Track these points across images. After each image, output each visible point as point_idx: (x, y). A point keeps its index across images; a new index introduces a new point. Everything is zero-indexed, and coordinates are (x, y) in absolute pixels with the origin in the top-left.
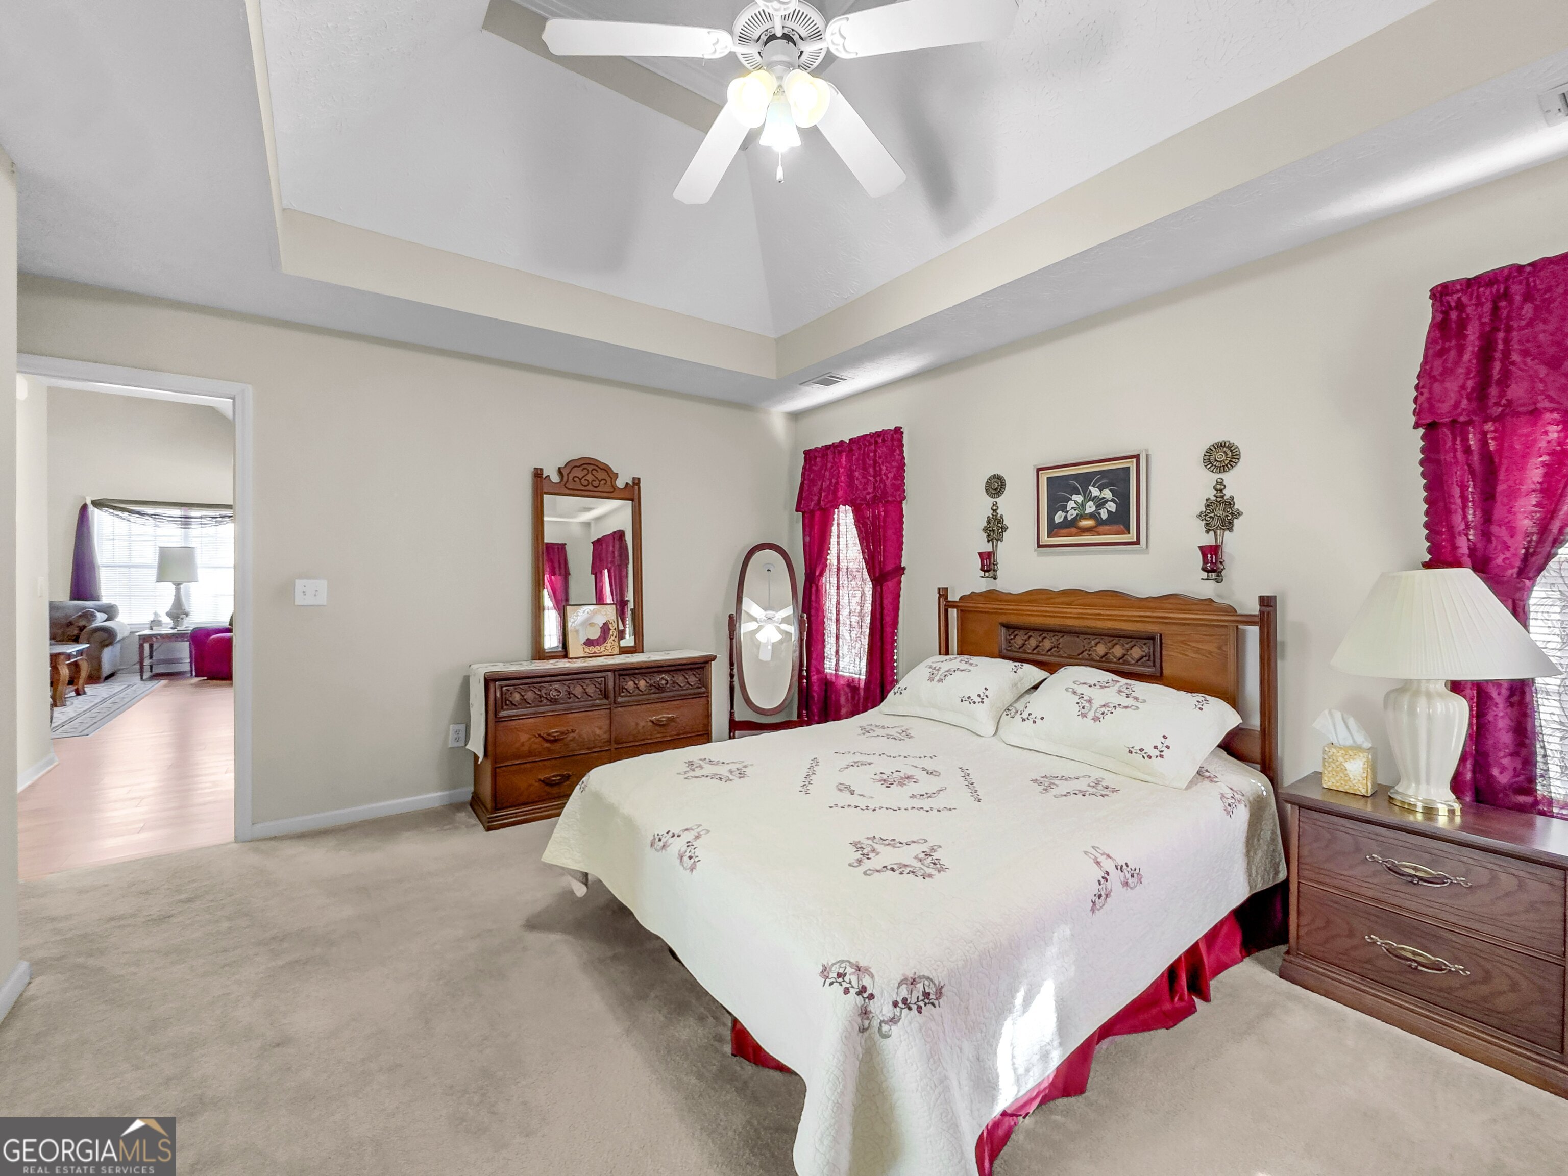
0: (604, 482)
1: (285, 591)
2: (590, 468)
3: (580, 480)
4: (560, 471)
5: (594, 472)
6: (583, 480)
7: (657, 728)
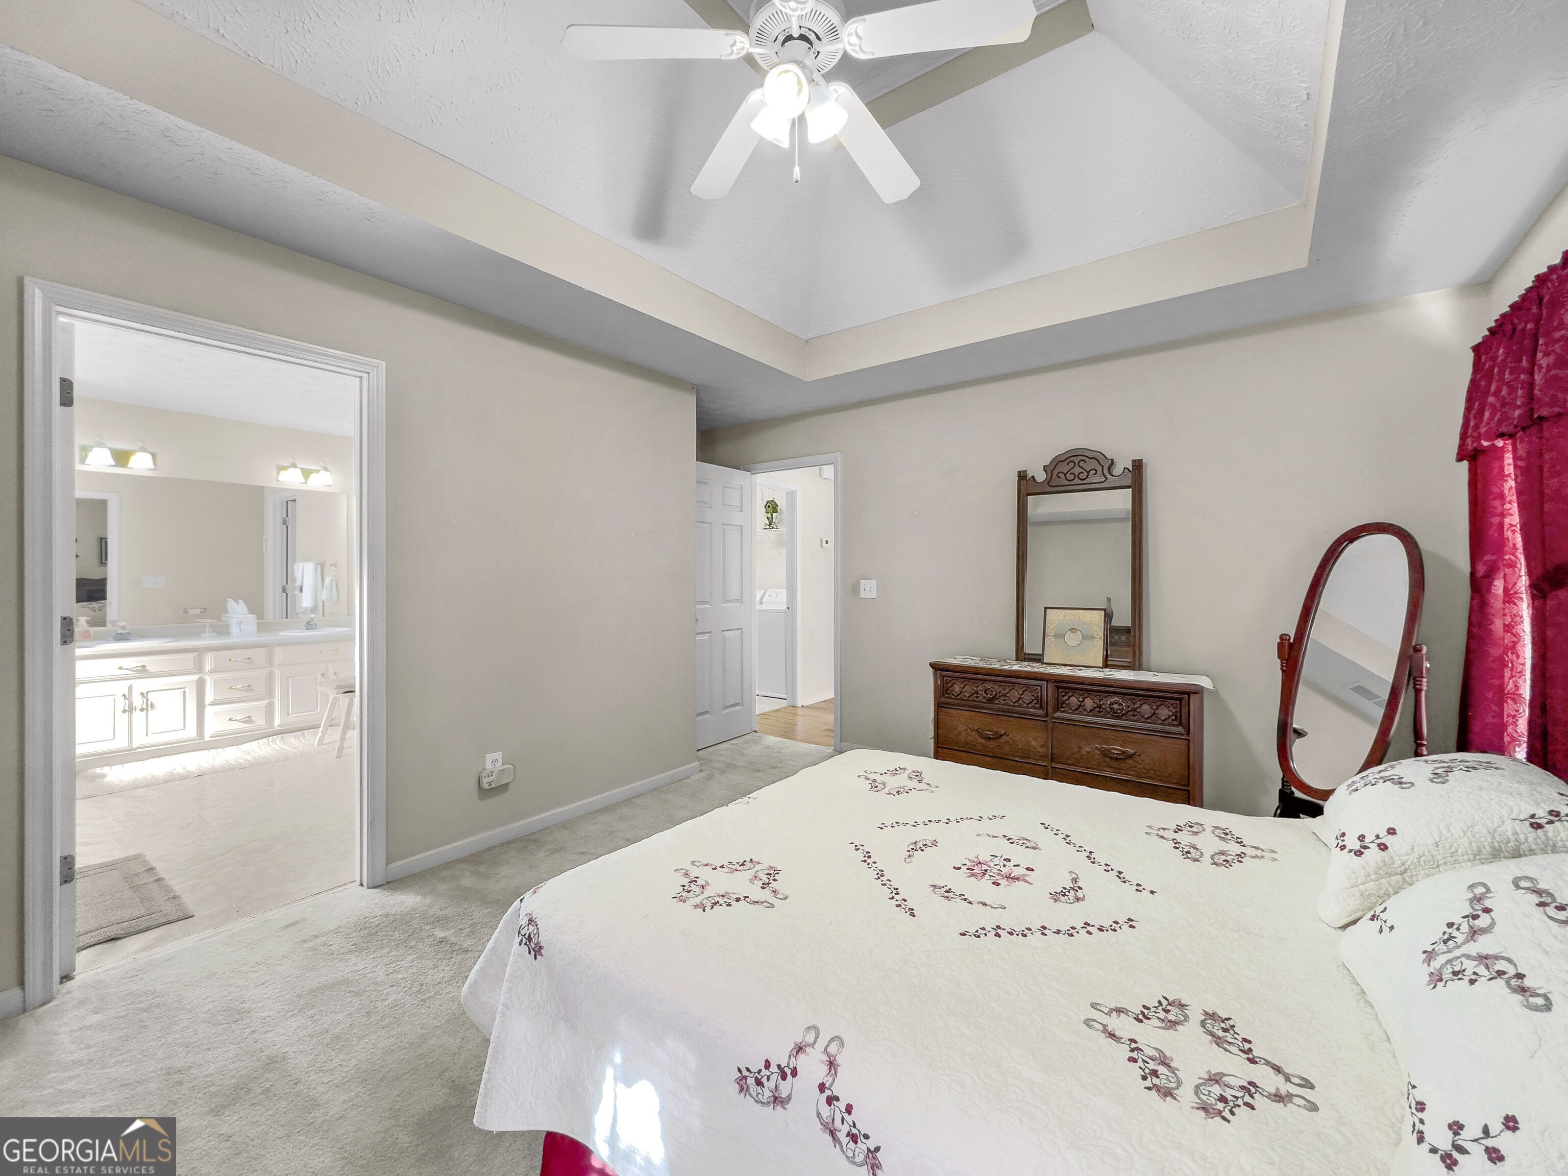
0: (1094, 472)
1: (855, 588)
2: (1076, 460)
3: (1065, 475)
4: (1045, 468)
5: (1082, 464)
6: (1068, 475)
7: (1107, 760)
